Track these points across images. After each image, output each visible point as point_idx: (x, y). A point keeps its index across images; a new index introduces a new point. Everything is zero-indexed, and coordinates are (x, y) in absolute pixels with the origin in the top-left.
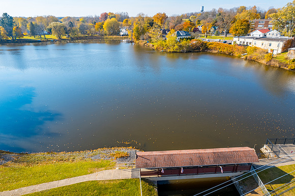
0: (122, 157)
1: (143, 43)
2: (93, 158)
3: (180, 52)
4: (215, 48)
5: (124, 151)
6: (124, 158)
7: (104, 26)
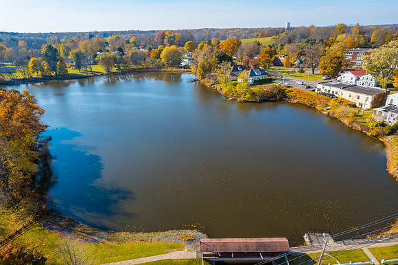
0: (189, 240)
1: (210, 84)
2: (166, 240)
3: (252, 102)
4: (295, 97)
5: (190, 233)
6: (191, 241)
7: (162, 56)
